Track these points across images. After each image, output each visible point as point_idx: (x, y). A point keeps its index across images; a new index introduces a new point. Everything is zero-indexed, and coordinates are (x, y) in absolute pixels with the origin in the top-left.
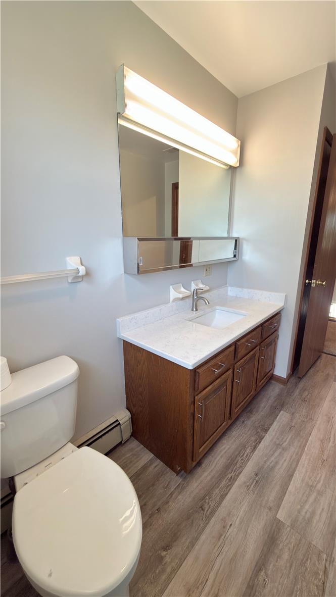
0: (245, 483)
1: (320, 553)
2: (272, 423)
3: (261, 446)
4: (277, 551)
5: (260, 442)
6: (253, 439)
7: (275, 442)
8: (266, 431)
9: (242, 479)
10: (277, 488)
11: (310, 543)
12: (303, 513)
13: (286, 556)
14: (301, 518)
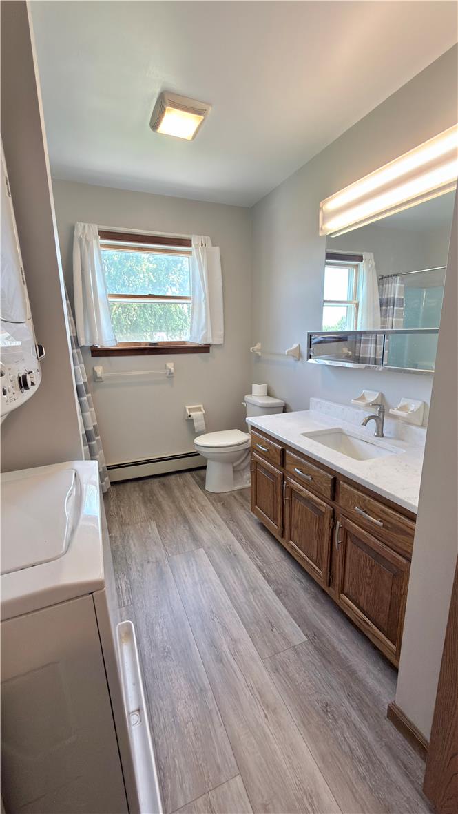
0: (233, 545)
1: (173, 555)
2: (288, 610)
3: (260, 576)
4: (190, 538)
5: (264, 577)
6: (272, 574)
7: (258, 591)
8: (278, 593)
9: (237, 545)
10: (218, 561)
11: (180, 554)
12: (194, 562)
13: (185, 540)
14: (193, 559)
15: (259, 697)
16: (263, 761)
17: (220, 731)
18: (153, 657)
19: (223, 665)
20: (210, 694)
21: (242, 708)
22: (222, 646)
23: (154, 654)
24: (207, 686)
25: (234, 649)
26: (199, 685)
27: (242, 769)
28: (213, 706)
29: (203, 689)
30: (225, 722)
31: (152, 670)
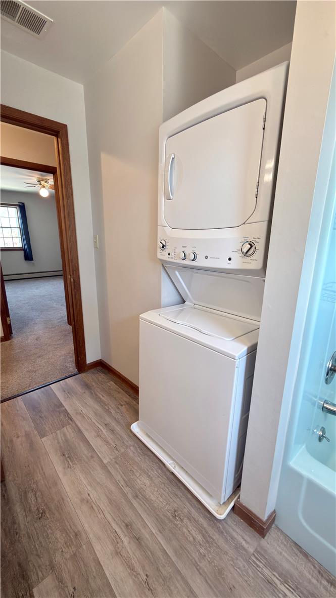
15: (94, 506)
16: (92, 472)
17: (119, 478)
18: (184, 507)
19: (125, 523)
20: (130, 496)
21: (106, 495)
22: (129, 543)
23: (186, 511)
24: (133, 500)
25: (118, 543)
26: (140, 499)
27: (104, 467)
28: (126, 490)
29: (136, 498)
30: (116, 483)
31: (179, 498)
